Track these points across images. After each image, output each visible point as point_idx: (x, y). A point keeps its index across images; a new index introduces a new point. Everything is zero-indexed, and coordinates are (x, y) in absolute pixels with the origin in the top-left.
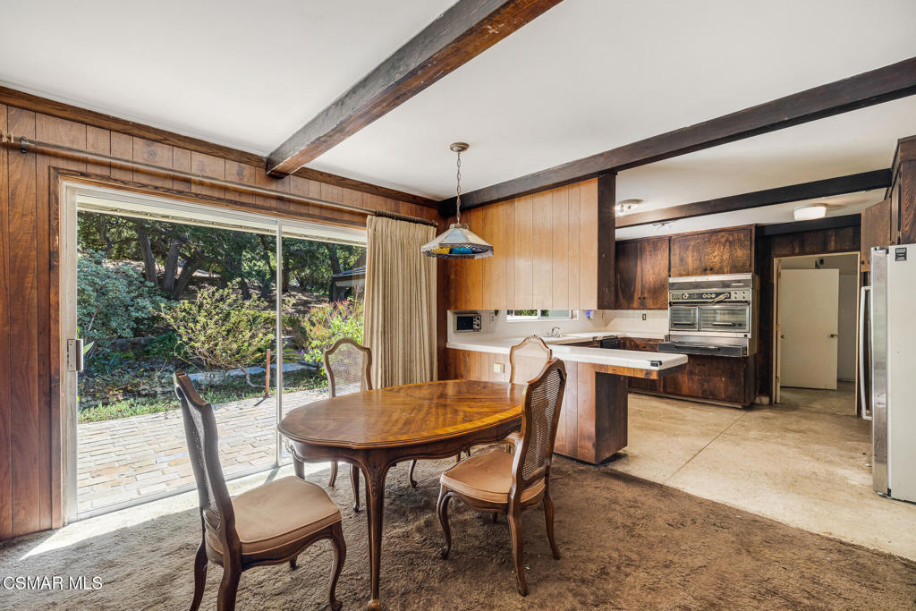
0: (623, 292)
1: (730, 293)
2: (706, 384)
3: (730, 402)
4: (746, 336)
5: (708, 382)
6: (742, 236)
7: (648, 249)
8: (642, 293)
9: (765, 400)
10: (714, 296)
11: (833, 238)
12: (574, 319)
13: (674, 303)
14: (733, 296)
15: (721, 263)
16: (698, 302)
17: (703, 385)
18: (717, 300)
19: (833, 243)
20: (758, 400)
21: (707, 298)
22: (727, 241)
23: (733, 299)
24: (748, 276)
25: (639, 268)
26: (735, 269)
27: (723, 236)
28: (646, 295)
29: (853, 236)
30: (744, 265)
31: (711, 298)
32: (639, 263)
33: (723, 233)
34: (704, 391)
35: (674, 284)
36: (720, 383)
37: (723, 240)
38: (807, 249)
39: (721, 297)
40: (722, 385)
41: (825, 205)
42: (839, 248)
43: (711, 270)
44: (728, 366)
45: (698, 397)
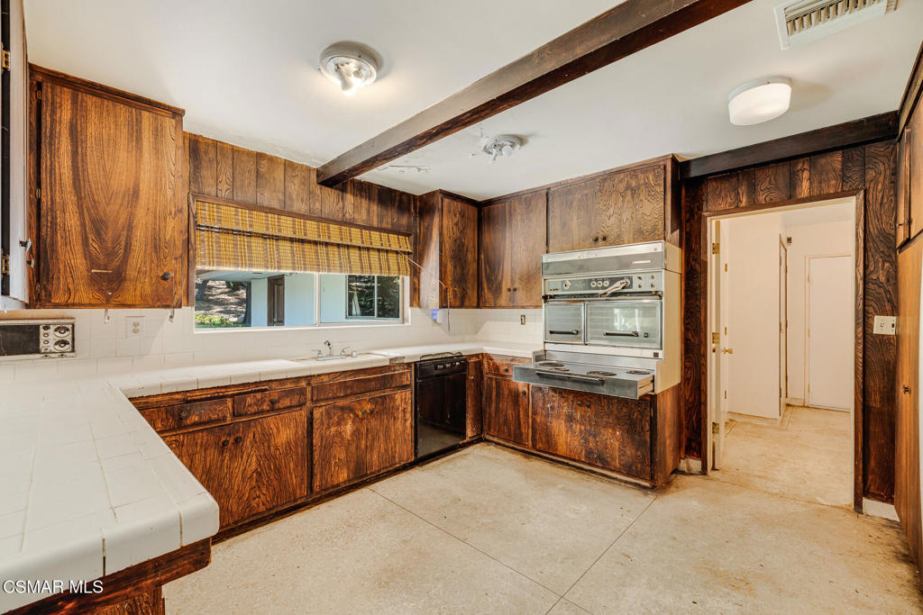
0: (489, 280)
1: (630, 279)
2: (591, 439)
3: (628, 475)
4: (656, 355)
5: (595, 436)
6: (651, 177)
7: (519, 211)
8: (513, 282)
9: (695, 464)
10: (607, 283)
11: (806, 174)
12: (406, 324)
13: (551, 297)
14: (636, 282)
15: (619, 227)
16: (584, 295)
17: (587, 441)
18: (611, 290)
19: (805, 184)
20: (683, 465)
21: (597, 288)
22: (627, 189)
23: (635, 288)
24: (658, 247)
25: (508, 242)
26: (641, 236)
27: (621, 181)
28: (516, 286)
29: (842, 170)
30: (655, 228)
31: (603, 288)
32: (507, 234)
33: (622, 176)
34: (589, 453)
35: (548, 264)
36: (613, 440)
37: (622, 187)
38: (761, 198)
39: (618, 286)
40: (617, 444)
41: (789, 80)
42: (816, 192)
43: (604, 239)
44: (625, 410)
45: (579, 461)
